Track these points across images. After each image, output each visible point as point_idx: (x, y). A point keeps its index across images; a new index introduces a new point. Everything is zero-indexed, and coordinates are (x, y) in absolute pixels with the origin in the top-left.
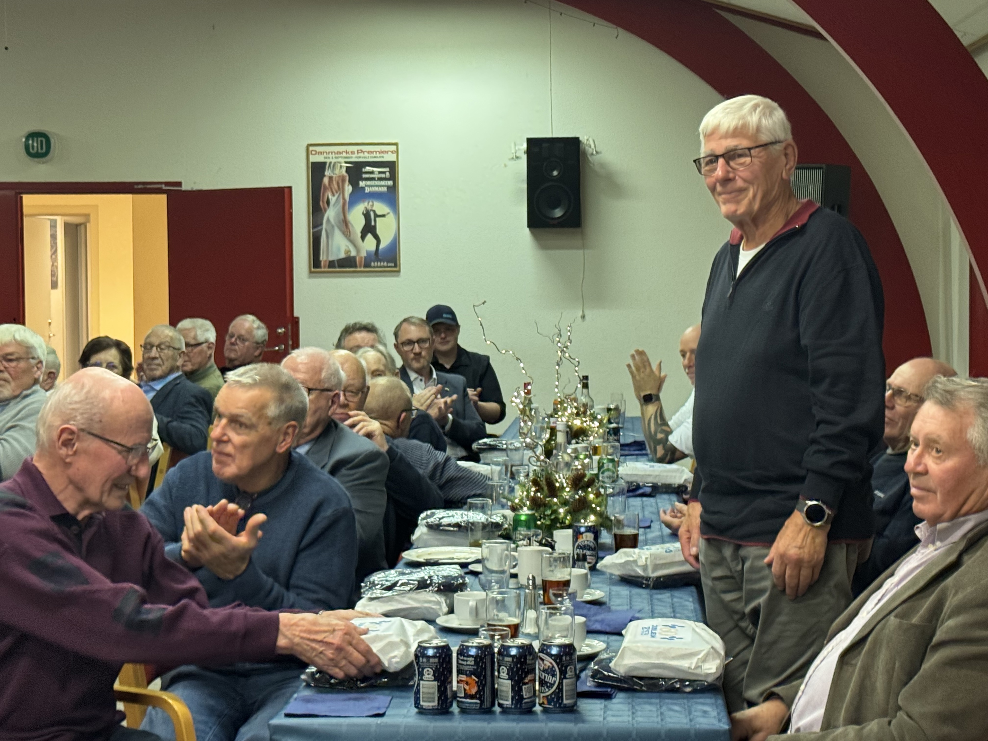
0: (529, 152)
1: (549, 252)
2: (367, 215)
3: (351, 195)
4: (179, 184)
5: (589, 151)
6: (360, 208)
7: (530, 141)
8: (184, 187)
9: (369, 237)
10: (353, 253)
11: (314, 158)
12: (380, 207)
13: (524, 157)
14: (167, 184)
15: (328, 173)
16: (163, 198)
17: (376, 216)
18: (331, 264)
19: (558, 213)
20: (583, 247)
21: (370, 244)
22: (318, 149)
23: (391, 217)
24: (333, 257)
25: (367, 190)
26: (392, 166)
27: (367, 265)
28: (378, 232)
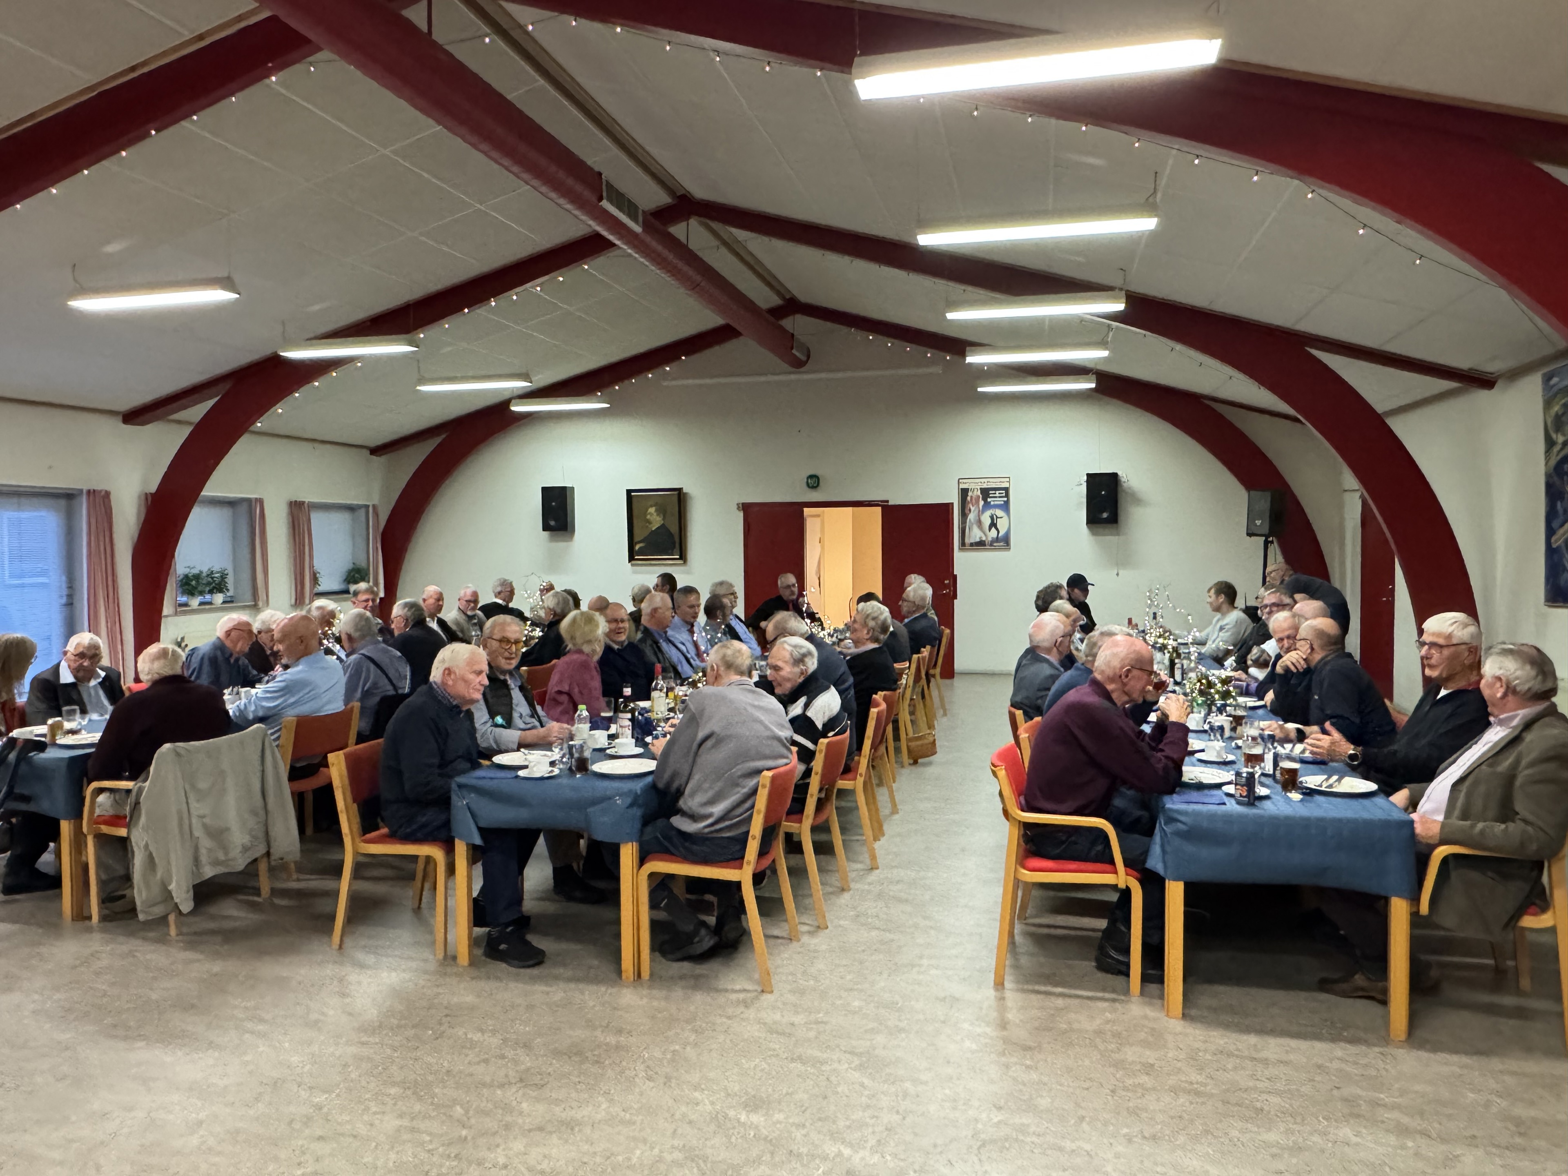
0: (1087, 481)
1: (1100, 538)
2: (992, 517)
3: (983, 506)
4: (887, 501)
5: (1123, 480)
6: (988, 513)
7: (1089, 476)
8: (890, 503)
9: (993, 529)
10: (984, 539)
11: (962, 486)
12: (999, 513)
13: (1085, 484)
14: (882, 501)
15: (970, 494)
16: (879, 509)
17: (997, 517)
18: (972, 545)
19: (1105, 515)
20: (1118, 534)
21: (993, 533)
22: (964, 481)
23: (1006, 518)
24: (972, 541)
25: (992, 503)
26: (1007, 490)
27: (991, 545)
28: (998, 526)
